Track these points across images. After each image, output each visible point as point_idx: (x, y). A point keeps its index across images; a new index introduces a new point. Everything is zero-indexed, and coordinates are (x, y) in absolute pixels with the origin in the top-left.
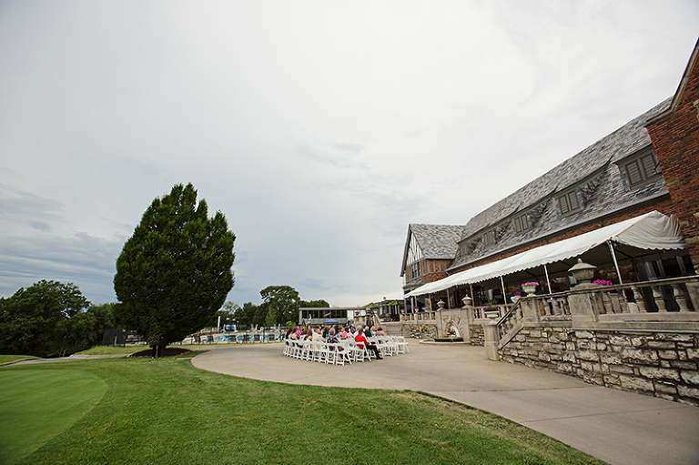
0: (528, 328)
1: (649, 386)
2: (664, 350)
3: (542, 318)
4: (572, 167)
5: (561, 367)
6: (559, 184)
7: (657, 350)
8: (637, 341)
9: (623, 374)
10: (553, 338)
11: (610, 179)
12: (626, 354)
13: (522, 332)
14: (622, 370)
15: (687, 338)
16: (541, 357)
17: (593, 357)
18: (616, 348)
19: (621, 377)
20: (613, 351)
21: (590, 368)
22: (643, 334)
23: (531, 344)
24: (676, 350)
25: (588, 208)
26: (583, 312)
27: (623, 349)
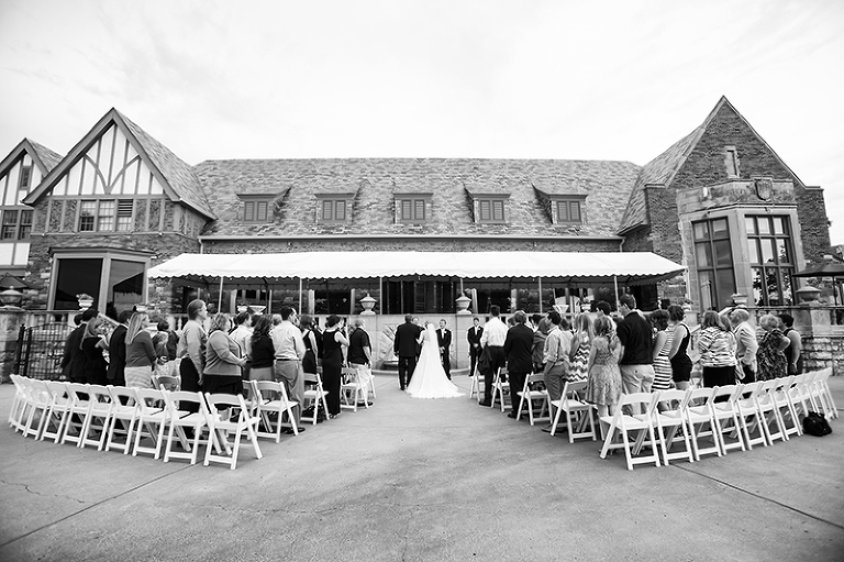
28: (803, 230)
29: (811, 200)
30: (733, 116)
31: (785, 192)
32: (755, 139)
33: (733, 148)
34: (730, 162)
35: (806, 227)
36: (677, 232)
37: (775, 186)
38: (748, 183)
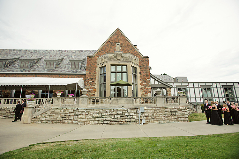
0: (54, 109)
1: (97, 122)
2: (103, 113)
3: (62, 105)
4: (50, 53)
5: (67, 122)
6: (44, 56)
7: (102, 113)
8: (98, 112)
9: (91, 120)
10: (66, 112)
11: (64, 63)
12: (94, 115)
13: (50, 110)
14: (91, 119)
15: (109, 110)
16: (58, 119)
17: (84, 117)
18: (91, 114)
19: (90, 121)
20: (90, 114)
21: (81, 120)
22: (100, 110)
23: (54, 115)
24: (106, 113)
25: (56, 69)
26: (84, 103)
27: (93, 114)
28: (141, 70)
29: (144, 60)
30: (121, 34)
31: (126, 57)
32: (127, 41)
33: (119, 44)
34: (118, 48)
35: (142, 69)
36: (95, 71)
37: (123, 55)
38: (114, 54)
